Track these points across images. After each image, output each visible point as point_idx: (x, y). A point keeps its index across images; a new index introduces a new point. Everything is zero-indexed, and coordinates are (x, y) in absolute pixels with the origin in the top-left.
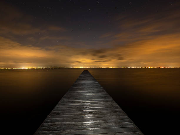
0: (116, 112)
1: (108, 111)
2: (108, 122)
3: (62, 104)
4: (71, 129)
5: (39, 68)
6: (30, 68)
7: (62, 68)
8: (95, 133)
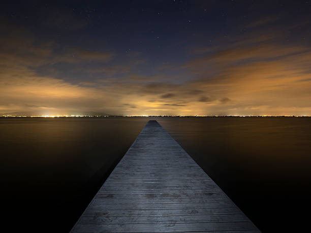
0: (211, 194)
1: (196, 192)
2: (198, 212)
3: (116, 178)
4: (135, 221)
5: (73, 116)
6: (58, 116)
7: (112, 117)
8: (177, 230)
